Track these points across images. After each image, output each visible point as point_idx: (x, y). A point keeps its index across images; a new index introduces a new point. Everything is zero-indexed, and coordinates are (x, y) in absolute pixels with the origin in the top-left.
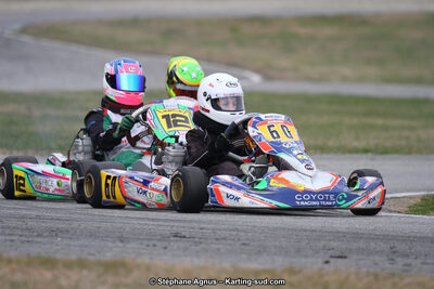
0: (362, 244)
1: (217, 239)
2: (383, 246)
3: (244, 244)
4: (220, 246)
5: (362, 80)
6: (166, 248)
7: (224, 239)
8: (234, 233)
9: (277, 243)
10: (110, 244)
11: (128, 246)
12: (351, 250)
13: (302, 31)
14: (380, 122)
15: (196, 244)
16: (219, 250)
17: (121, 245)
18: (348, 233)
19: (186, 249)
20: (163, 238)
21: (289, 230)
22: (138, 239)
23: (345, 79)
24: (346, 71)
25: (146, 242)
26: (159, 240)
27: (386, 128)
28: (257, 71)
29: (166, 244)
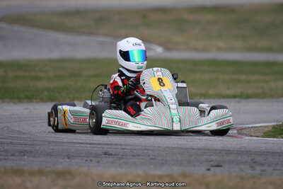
0: (232, 157)
1: (134, 156)
2: (247, 158)
3: (152, 159)
4: (136, 160)
5: (231, 49)
6: (99, 162)
7: (138, 155)
8: (145, 151)
9: (175, 158)
10: (60, 160)
11: (73, 161)
12: (224, 162)
13: (191, 17)
14: (243, 77)
15: (119, 159)
16: (135, 162)
17: (68, 160)
18: (223, 150)
19: (112, 163)
20: (97, 155)
21: (182, 148)
22: (79, 156)
23: (220, 49)
24: (221, 44)
25: (85, 158)
26: (95, 157)
27: (248, 82)
28: (160, 44)
29: (98, 159)
